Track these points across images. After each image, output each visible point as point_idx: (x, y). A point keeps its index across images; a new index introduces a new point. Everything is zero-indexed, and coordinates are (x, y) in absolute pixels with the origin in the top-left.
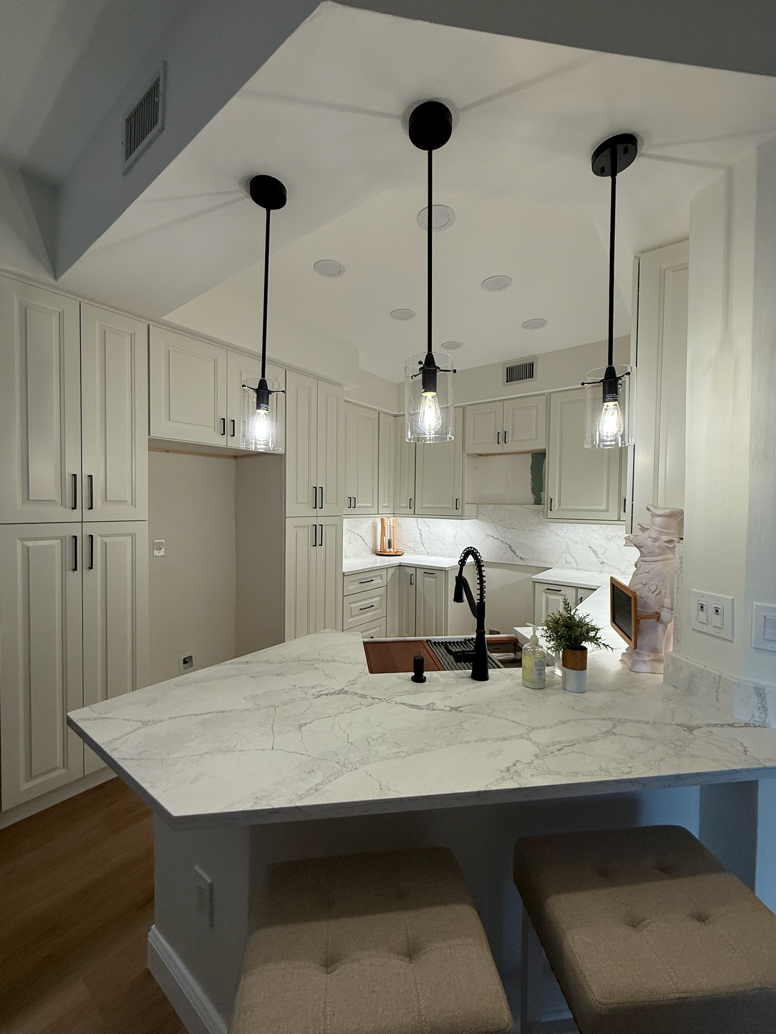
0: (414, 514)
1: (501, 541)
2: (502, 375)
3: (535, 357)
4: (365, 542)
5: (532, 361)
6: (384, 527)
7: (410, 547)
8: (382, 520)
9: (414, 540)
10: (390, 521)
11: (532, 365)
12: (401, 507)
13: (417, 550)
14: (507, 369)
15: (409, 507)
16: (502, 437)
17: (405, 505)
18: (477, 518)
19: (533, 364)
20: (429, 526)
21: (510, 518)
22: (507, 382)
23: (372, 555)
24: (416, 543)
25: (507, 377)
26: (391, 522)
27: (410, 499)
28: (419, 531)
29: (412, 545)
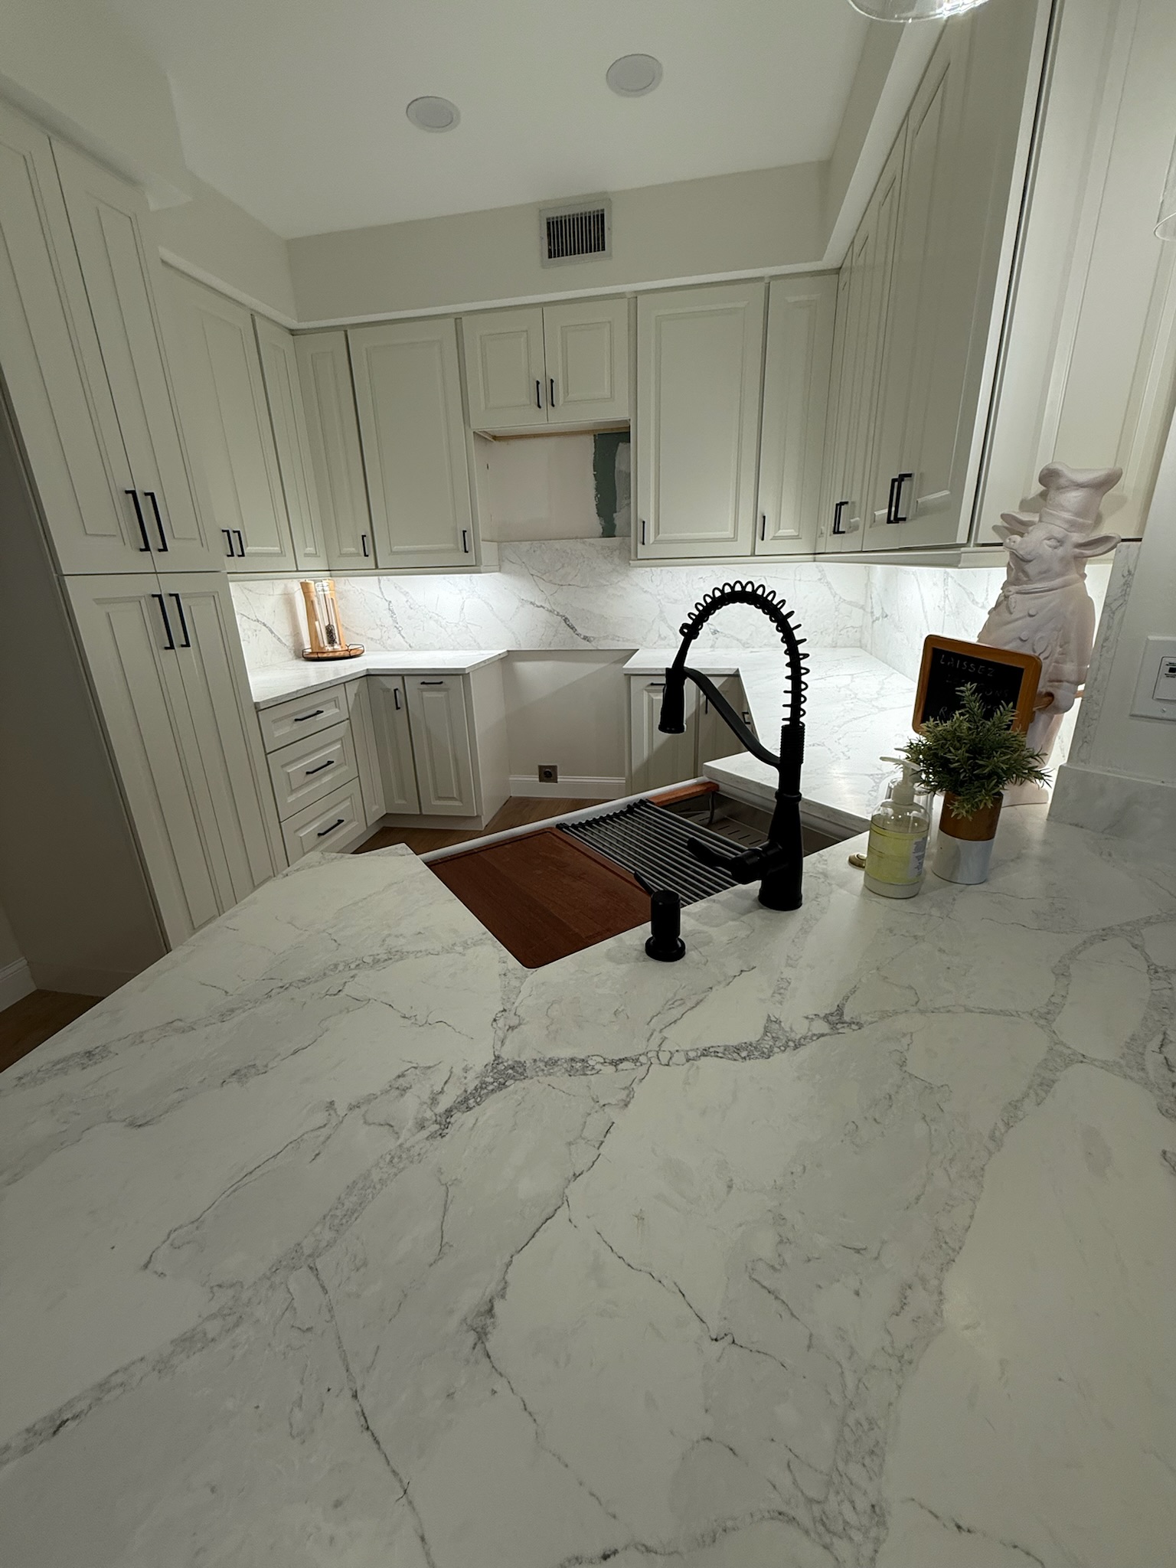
0: (377, 567)
1: (548, 610)
2: (536, 239)
3: (605, 197)
4: (275, 636)
5: (600, 208)
6: (312, 602)
7: (372, 639)
8: (305, 587)
9: (379, 623)
10: (322, 586)
11: (600, 218)
12: (342, 555)
13: (389, 642)
14: (548, 223)
15: (363, 554)
16: (544, 393)
17: (352, 550)
18: (500, 571)
19: (603, 216)
20: (406, 594)
21: (563, 566)
22: (550, 257)
23: (295, 661)
24: (385, 629)
25: (550, 244)
26: (326, 588)
27: (363, 536)
28: (387, 604)
29: (376, 634)
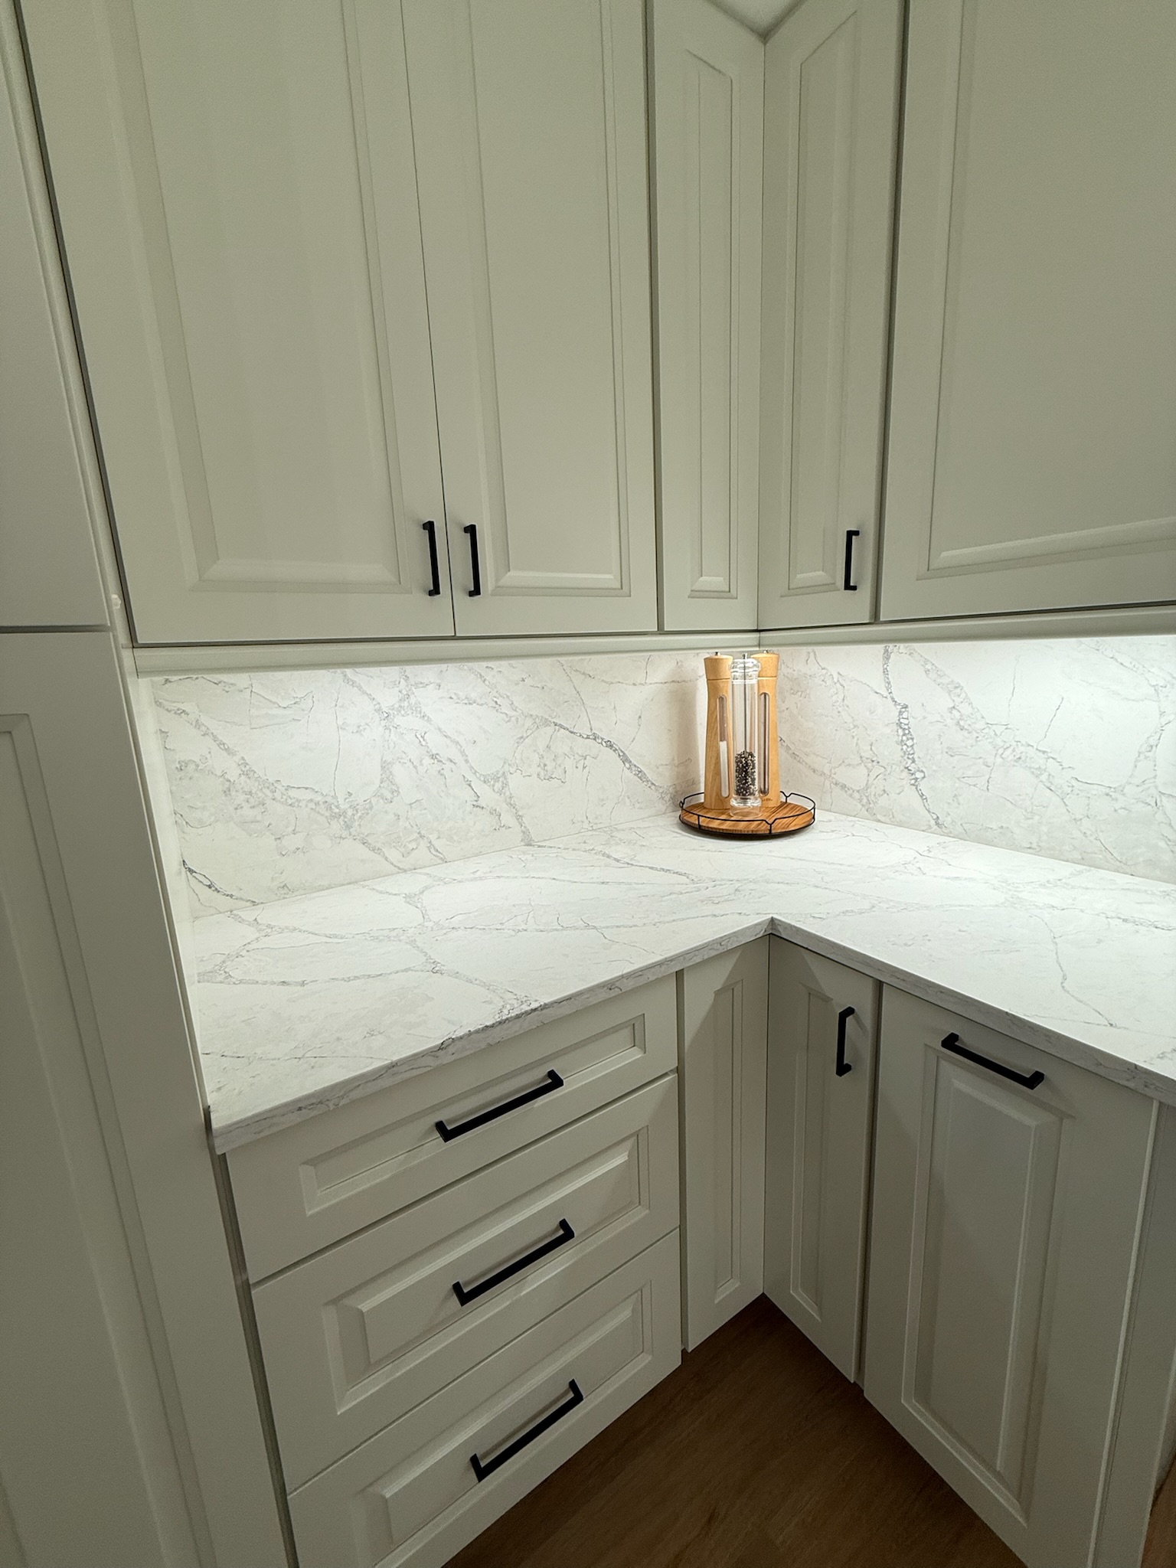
0: (875, 619)
4: (631, 766)
6: (722, 697)
7: (843, 787)
9: (867, 754)
10: (749, 666)
12: (792, 591)
13: (883, 801)
15: (841, 583)
17: (818, 576)
20: (953, 689)
24: (880, 770)
26: (750, 670)
27: (851, 534)
28: (895, 712)
29: (856, 777)
